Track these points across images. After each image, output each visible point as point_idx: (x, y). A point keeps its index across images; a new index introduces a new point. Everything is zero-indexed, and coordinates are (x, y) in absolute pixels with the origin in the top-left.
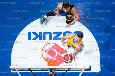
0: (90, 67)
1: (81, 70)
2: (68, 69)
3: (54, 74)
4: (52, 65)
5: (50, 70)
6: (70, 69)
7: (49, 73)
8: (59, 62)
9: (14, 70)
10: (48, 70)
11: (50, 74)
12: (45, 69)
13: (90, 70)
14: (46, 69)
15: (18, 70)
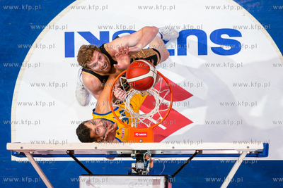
0: (266, 146)
1: (238, 155)
2: (193, 152)
3: (148, 169)
4: (144, 139)
5: (137, 156)
6: (201, 151)
7: (133, 165)
8: (164, 128)
9: (22, 155)
10: (128, 155)
11: (135, 169)
12: (119, 153)
13: (266, 155)
14: (124, 152)
15: (34, 156)
